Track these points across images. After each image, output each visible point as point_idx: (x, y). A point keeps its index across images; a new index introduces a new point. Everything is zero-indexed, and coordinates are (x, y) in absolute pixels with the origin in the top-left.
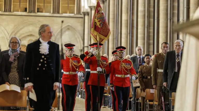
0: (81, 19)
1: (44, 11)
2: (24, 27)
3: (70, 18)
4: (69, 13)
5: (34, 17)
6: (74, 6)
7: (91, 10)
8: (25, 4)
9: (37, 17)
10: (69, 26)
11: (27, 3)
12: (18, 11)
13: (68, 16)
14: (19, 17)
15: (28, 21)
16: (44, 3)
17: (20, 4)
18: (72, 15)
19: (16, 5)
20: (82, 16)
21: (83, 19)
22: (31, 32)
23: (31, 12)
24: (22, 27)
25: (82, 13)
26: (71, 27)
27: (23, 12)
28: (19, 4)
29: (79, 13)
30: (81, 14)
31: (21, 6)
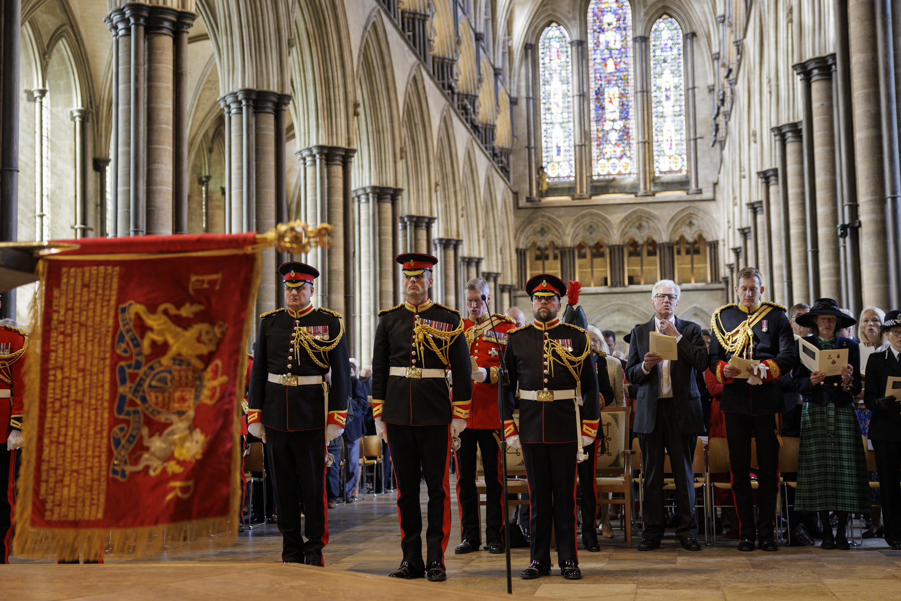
0: (720, 292)
1: (642, 282)
2: (603, 317)
3: (697, 293)
4: (696, 282)
5: (621, 295)
6: (706, 267)
7: (732, 271)
8: (602, 269)
9: (629, 295)
10: (696, 307)
11: (606, 267)
12: (589, 285)
13: (693, 288)
14: (592, 296)
15: (609, 304)
16: (642, 266)
17: (592, 271)
18: (700, 285)
19: (585, 272)
20: (722, 286)
21: (725, 292)
22: (618, 325)
23: (615, 286)
24: (599, 316)
25: (721, 280)
26: (701, 310)
27: (601, 286)
28: (590, 270)
29: (716, 280)
30: (720, 283)
31: (596, 274)
